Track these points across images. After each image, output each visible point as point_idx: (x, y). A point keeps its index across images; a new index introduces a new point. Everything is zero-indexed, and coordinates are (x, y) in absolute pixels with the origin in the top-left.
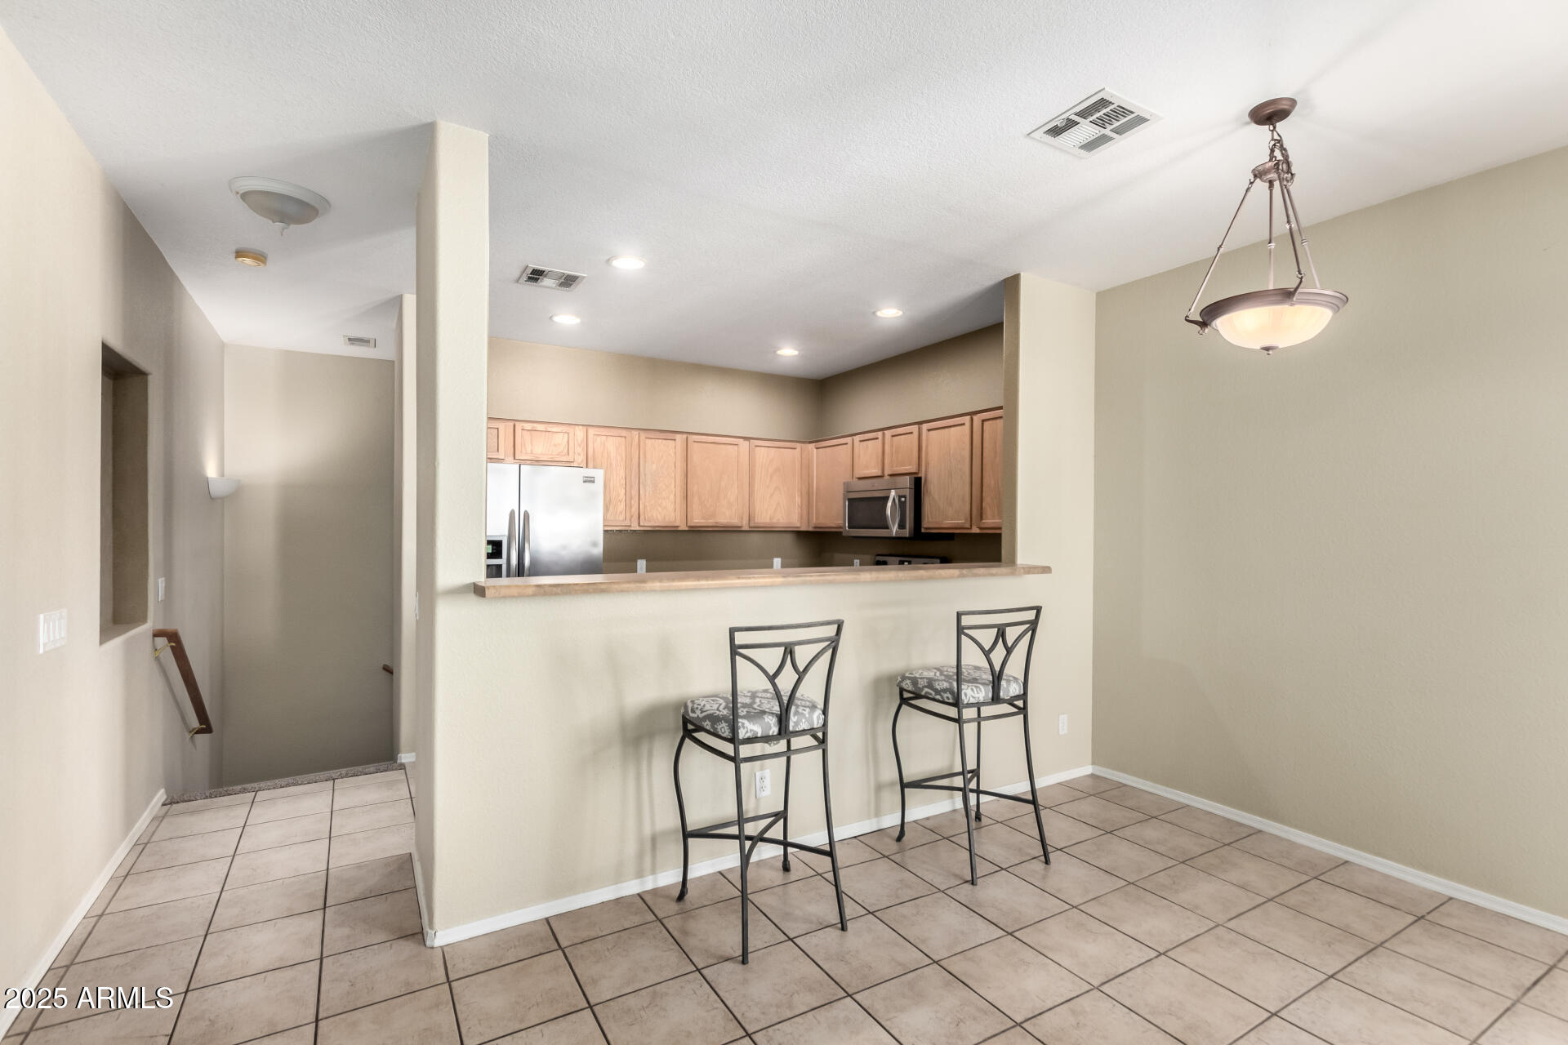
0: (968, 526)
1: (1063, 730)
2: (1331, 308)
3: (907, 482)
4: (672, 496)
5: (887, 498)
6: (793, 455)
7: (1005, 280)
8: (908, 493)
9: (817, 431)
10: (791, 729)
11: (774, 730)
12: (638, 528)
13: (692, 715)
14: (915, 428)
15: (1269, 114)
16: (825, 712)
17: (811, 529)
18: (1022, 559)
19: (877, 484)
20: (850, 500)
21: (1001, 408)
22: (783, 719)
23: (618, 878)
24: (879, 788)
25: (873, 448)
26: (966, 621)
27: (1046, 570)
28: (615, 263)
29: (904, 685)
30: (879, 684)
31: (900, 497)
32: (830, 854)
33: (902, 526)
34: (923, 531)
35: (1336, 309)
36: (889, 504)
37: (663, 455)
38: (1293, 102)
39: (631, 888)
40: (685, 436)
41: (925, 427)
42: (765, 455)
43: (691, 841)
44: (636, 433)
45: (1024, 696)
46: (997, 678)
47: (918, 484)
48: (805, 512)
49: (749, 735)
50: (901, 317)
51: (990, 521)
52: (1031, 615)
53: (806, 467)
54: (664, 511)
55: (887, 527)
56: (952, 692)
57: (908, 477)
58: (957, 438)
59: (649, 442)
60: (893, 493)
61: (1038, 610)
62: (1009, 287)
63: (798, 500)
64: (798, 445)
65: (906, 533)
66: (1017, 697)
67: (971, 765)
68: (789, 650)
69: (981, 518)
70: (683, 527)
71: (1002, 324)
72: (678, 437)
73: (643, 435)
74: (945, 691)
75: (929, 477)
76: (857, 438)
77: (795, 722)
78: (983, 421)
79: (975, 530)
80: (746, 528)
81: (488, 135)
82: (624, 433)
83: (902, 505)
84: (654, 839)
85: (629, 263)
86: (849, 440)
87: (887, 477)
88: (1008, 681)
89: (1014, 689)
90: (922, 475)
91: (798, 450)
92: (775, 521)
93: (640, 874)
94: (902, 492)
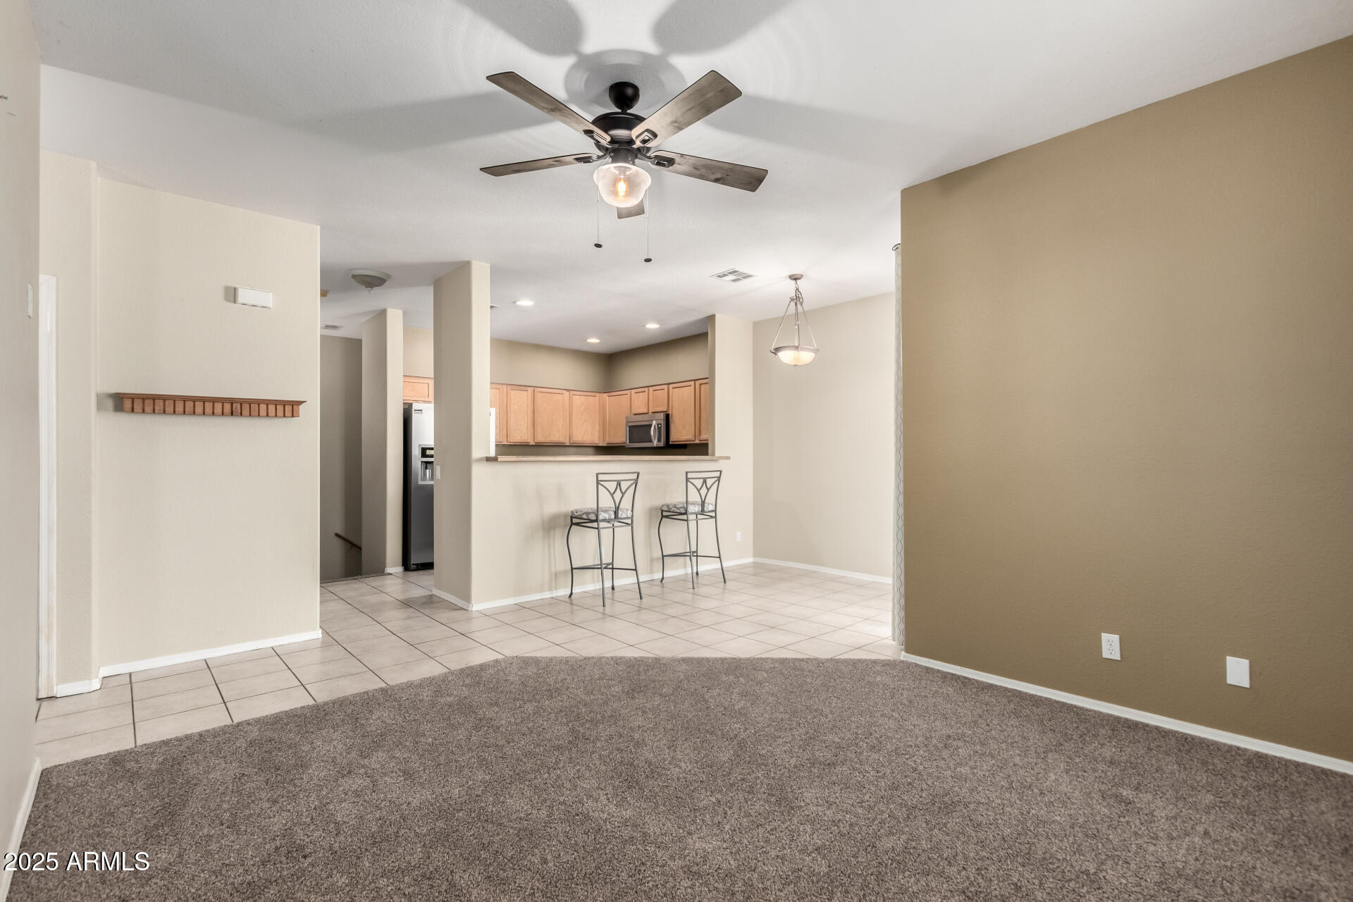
0: (693, 439)
1: (739, 539)
2: (813, 352)
3: (662, 416)
4: (526, 424)
5: (650, 426)
6: (595, 400)
7: (709, 316)
8: (663, 423)
9: (608, 386)
10: (619, 516)
11: (613, 517)
12: (507, 443)
13: (576, 514)
14: (666, 387)
15: (795, 278)
16: (632, 511)
17: (605, 445)
18: (717, 454)
19: (646, 417)
20: (630, 427)
21: (707, 378)
22: (616, 513)
23: (542, 591)
24: (652, 560)
25: (643, 397)
26: (690, 475)
27: (728, 458)
28: (518, 303)
29: (663, 509)
30: (651, 511)
31: (658, 425)
32: (635, 570)
33: (659, 440)
34: (670, 443)
35: (816, 353)
36: (652, 429)
37: (520, 400)
38: (802, 276)
39: (547, 595)
40: (533, 388)
41: (671, 386)
42: (579, 400)
43: (574, 571)
44: (504, 386)
45: (715, 511)
46: (703, 503)
47: (667, 417)
48: (602, 433)
49: (603, 518)
50: (659, 328)
51: (704, 436)
52: (717, 474)
53: (602, 408)
54: (521, 434)
55: (651, 441)
56: (684, 508)
57: (662, 414)
58: (687, 393)
59: (513, 392)
60: (654, 422)
61: (721, 472)
62: (711, 319)
63: (597, 427)
64: (598, 395)
65: (662, 444)
66: (712, 511)
67: (694, 549)
68: (619, 484)
69: (700, 435)
70: (532, 443)
71: (707, 333)
72: (529, 389)
73: (509, 387)
74: (681, 508)
75: (674, 412)
76: (633, 391)
77: (620, 514)
78: (701, 384)
79: (697, 442)
80: (568, 444)
81: (489, 265)
82: (499, 386)
83: (659, 429)
84: (556, 575)
85: (525, 303)
86: (628, 392)
87: (650, 414)
88: (708, 504)
89: (711, 508)
90: (670, 412)
91: (598, 397)
92: (584, 439)
93: (550, 589)
94: (659, 422)
